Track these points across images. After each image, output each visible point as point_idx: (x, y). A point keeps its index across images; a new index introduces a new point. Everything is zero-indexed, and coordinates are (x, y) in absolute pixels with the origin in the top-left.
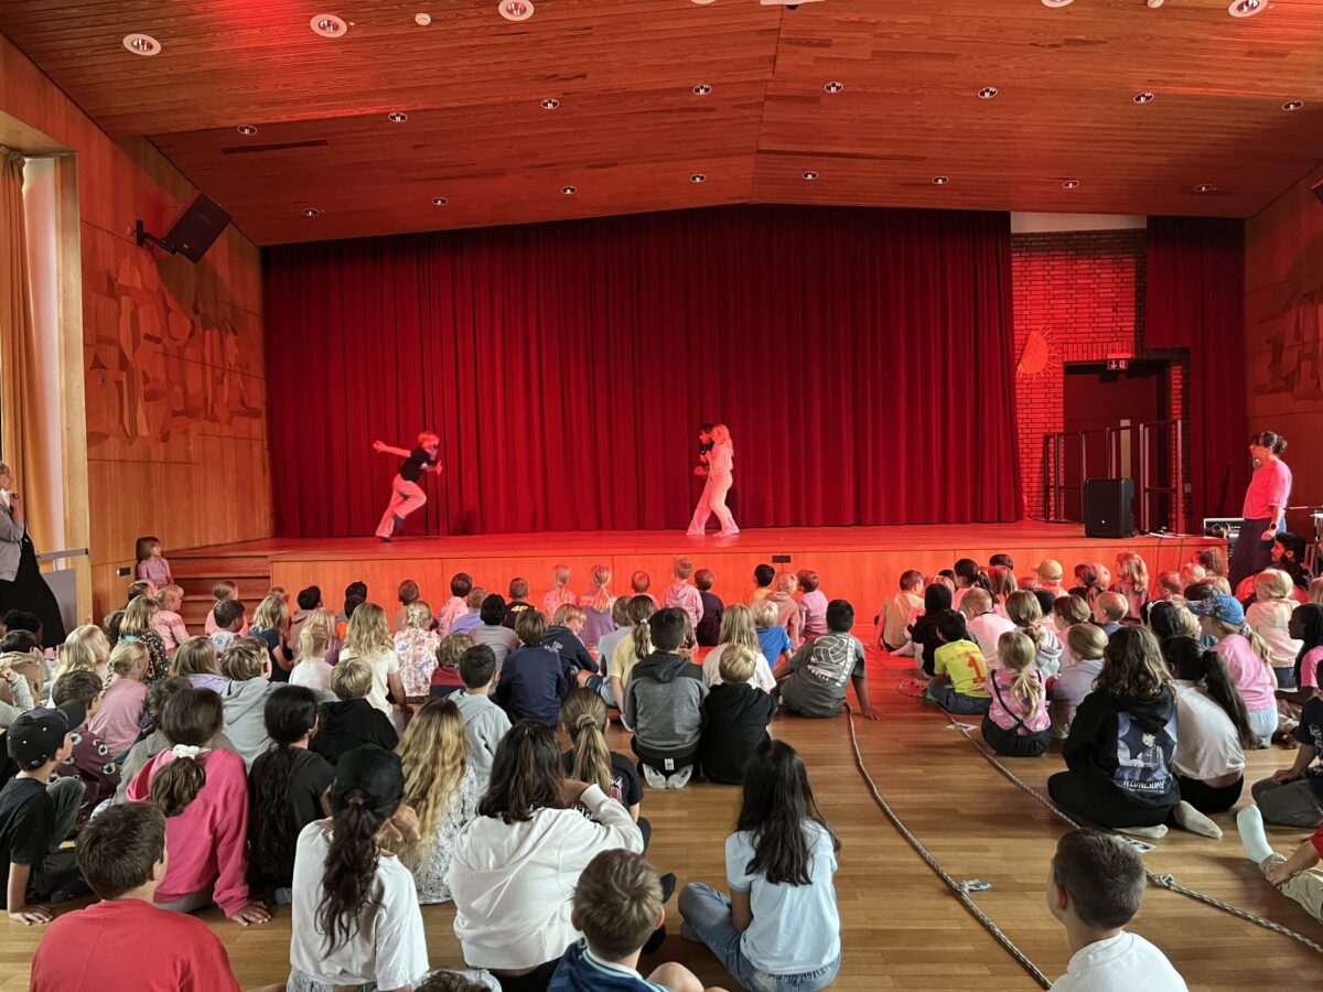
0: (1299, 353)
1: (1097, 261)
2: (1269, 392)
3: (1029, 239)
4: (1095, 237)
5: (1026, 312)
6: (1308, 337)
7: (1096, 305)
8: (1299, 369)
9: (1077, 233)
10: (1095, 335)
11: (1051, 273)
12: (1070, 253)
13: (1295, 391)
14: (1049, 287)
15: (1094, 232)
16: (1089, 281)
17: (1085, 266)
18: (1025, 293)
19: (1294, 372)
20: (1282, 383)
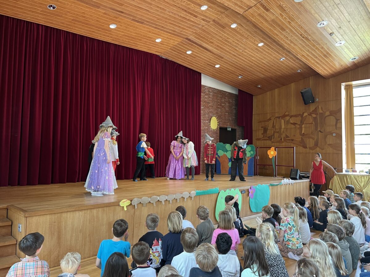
0: (274, 131)
1: (226, 100)
2: (263, 140)
3: (214, 90)
4: (225, 93)
5: (213, 111)
6: (277, 127)
7: (225, 112)
8: (274, 135)
9: (222, 91)
10: (225, 120)
11: (218, 101)
12: (221, 96)
13: (272, 140)
14: (217, 105)
15: (225, 92)
16: (224, 105)
17: (224, 100)
18: (213, 105)
19: (272, 136)
20: (268, 138)
